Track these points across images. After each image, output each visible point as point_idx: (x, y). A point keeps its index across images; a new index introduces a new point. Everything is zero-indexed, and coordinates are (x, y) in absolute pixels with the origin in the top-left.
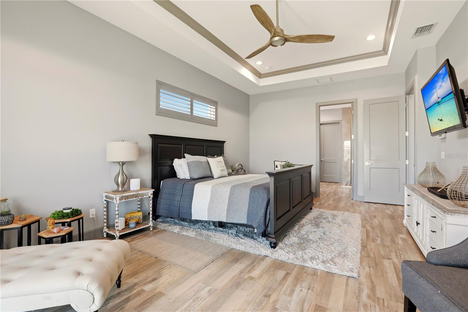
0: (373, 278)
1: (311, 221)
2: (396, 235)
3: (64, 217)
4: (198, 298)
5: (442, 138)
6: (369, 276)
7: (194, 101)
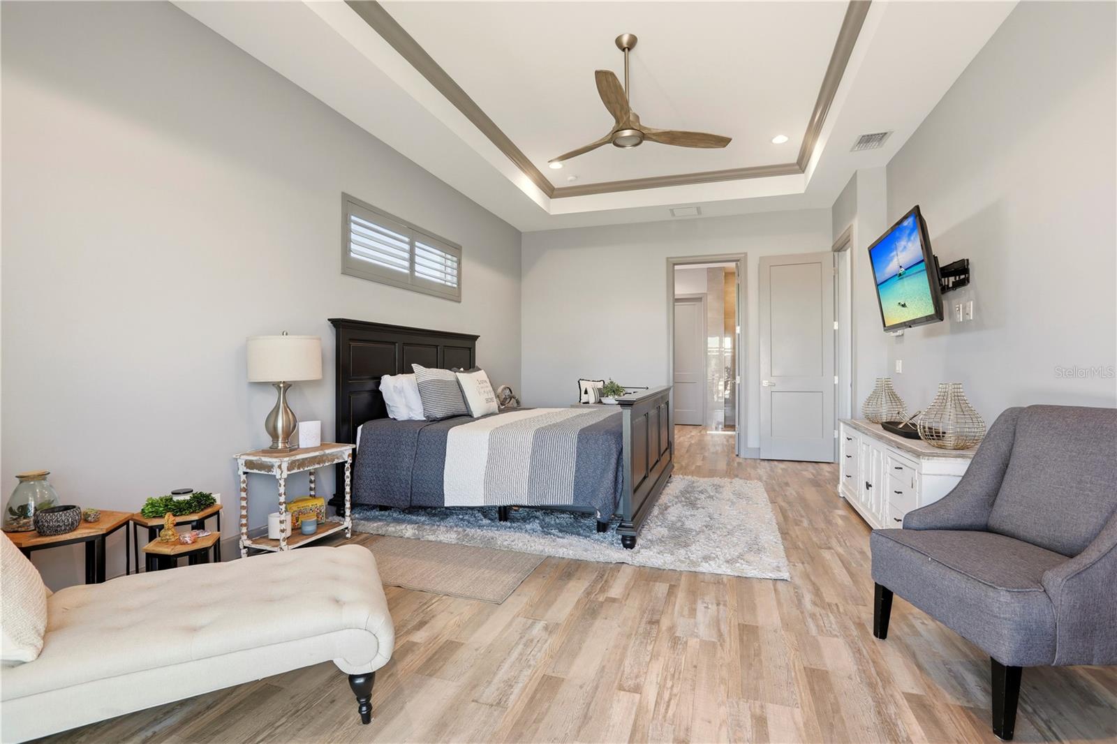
0: (813, 578)
1: (677, 497)
2: (830, 512)
3: (181, 512)
4: (532, 641)
5: (897, 336)
6: (807, 576)
7: (417, 244)
